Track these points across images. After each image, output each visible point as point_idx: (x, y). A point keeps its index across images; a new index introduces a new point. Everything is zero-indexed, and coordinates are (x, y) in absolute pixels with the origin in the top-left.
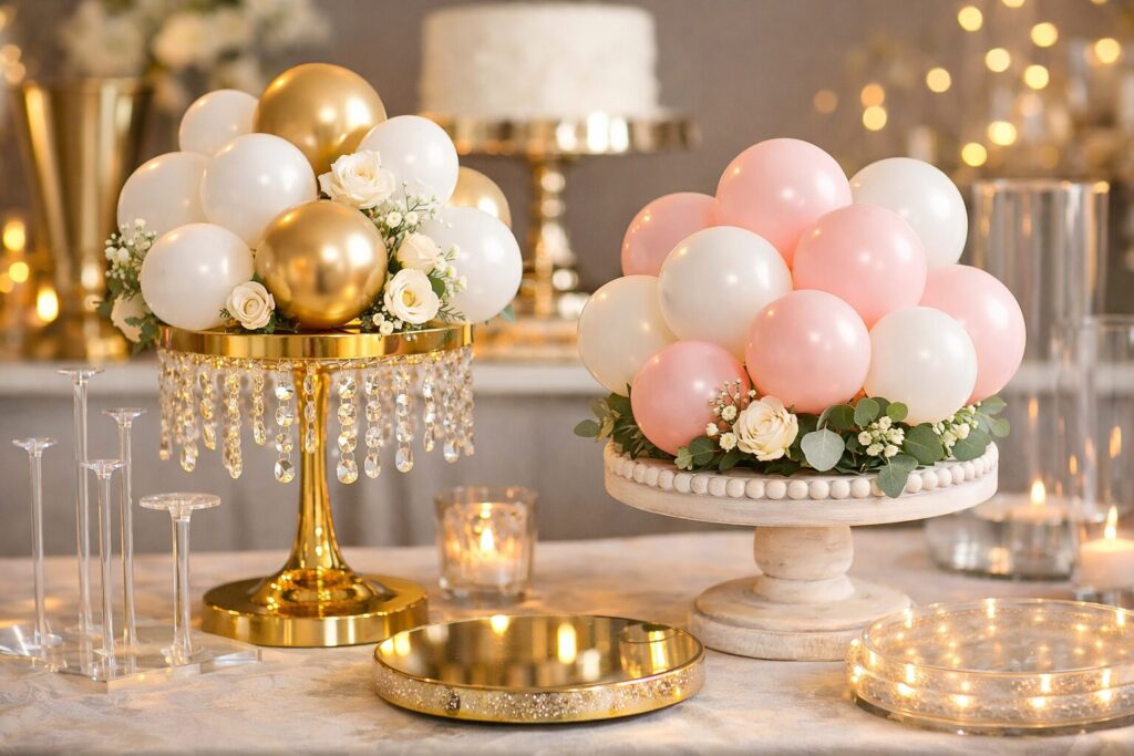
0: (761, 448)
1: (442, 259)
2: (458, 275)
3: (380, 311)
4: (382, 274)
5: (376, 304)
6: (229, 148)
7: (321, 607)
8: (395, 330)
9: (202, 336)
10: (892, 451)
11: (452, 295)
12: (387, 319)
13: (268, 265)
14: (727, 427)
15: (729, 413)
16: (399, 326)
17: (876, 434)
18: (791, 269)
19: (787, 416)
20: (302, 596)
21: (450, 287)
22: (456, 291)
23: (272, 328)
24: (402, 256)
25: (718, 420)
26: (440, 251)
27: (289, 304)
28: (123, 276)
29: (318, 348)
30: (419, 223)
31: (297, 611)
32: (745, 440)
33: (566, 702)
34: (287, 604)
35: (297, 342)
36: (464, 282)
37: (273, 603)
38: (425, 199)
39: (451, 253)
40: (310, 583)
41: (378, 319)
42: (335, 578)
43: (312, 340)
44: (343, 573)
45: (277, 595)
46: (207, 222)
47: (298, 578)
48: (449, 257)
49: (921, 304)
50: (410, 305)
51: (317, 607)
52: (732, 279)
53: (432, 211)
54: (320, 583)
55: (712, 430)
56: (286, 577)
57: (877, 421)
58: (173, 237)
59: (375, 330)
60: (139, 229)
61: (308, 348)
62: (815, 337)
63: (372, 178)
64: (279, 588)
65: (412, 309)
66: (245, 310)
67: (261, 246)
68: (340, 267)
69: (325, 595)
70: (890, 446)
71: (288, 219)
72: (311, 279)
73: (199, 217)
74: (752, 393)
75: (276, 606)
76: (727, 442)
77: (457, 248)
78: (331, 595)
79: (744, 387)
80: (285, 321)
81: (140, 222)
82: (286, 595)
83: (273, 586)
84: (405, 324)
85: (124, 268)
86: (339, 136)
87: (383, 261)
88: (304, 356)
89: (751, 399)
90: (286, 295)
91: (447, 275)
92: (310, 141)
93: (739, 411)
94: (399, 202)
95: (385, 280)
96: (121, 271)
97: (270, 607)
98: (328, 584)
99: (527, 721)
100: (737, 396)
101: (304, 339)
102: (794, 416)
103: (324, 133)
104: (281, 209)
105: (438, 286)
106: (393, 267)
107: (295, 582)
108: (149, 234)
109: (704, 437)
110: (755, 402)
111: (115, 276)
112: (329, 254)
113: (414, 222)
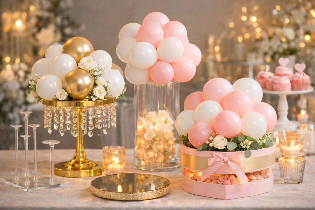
0: (219, 146)
1: (106, 82)
2: (110, 86)
3: (92, 95)
4: (93, 86)
5: (92, 93)
6: (56, 57)
7: (81, 168)
8: (96, 100)
9: (51, 101)
10: (248, 147)
11: (109, 90)
12: (94, 97)
13: (66, 85)
14: (211, 141)
15: (211, 138)
16: (97, 99)
17: (244, 143)
18: (222, 107)
19: (224, 139)
20: (76, 166)
21: (108, 89)
22: (110, 90)
23: (67, 100)
24: (97, 82)
25: (209, 140)
26: (106, 81)
27: (71, 94)
28: (33, 87)
29: (78, 104)
30: (101, 74)
31: (75, 169)
32: (215, 145)
33: (136, 196)
34: (73, 167)
35: (73, 103)
36: (111, 88)
37: (70, 167)
38: (103, 68)
39: (108, 81)
40: (78, 162)
41: (92, 97)
42: (84, 161)
43: (76, 103)
44: (86, 160)
45: (71, 165)
46: (51, 74)
47: (76, 161)
48: (108, 82)
49: (253, 111)
50: (100, 94)
51: (80, 168)
52: (211, 110)
53: (104, 71)
54: (81, 162)
55: (208, 142)
56: (73, 161)
57: (244, 140)
58: (43, 78)
59: (91, 100)
60: (36, 76)
61: (75, 105)
62: (229, 121)
63: (90, 62)
64: (71, 164)
65: (100, 95)
66: (60, 96)
67: (64, 80)
68: (83, 85)
69: (82, 165)
70: (248, 146)
71: (71, 74)
72: (76, 88)
73: (49, 73)
74: (216, 134)
75: (70, 168)
76: (211, 145)
77: (109, 80)
78: (83, 165)
79: (214, 132)
80: (70, 98)
81: (37, 75)
82: (73, 165)
83: (70, 163)
84: (98, 98)
85: (33, 85)
86: (82, 54)
87: (93, 83)
88: (75, 106)
89: (216, 135)
90: (70, 92)
91: (108, 86)
92: (76, 56)
93: (213, 138)
94: (96, 69)
95: (93, 88)
96: (33, 86)
97: (69, 168)
98: (83, 163)
99: (127, 200)
100: (212, 134)
101: (74, 102)
102: (226, 139)
103: (79, 54)
104: (68, 71)
105: (106, 89)
106: (95, 85)
107: (75, 162)
108: (39, 78)
109: (206, 144)
110: (217, 136)
111: (31, 87)
112: (80, 82)
113: (100, 74)
